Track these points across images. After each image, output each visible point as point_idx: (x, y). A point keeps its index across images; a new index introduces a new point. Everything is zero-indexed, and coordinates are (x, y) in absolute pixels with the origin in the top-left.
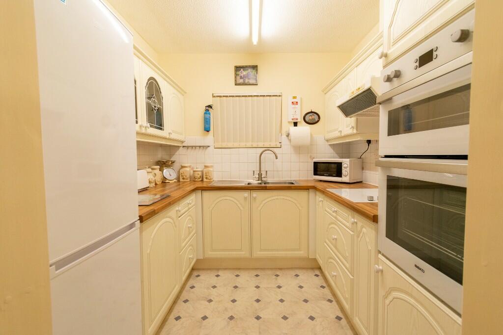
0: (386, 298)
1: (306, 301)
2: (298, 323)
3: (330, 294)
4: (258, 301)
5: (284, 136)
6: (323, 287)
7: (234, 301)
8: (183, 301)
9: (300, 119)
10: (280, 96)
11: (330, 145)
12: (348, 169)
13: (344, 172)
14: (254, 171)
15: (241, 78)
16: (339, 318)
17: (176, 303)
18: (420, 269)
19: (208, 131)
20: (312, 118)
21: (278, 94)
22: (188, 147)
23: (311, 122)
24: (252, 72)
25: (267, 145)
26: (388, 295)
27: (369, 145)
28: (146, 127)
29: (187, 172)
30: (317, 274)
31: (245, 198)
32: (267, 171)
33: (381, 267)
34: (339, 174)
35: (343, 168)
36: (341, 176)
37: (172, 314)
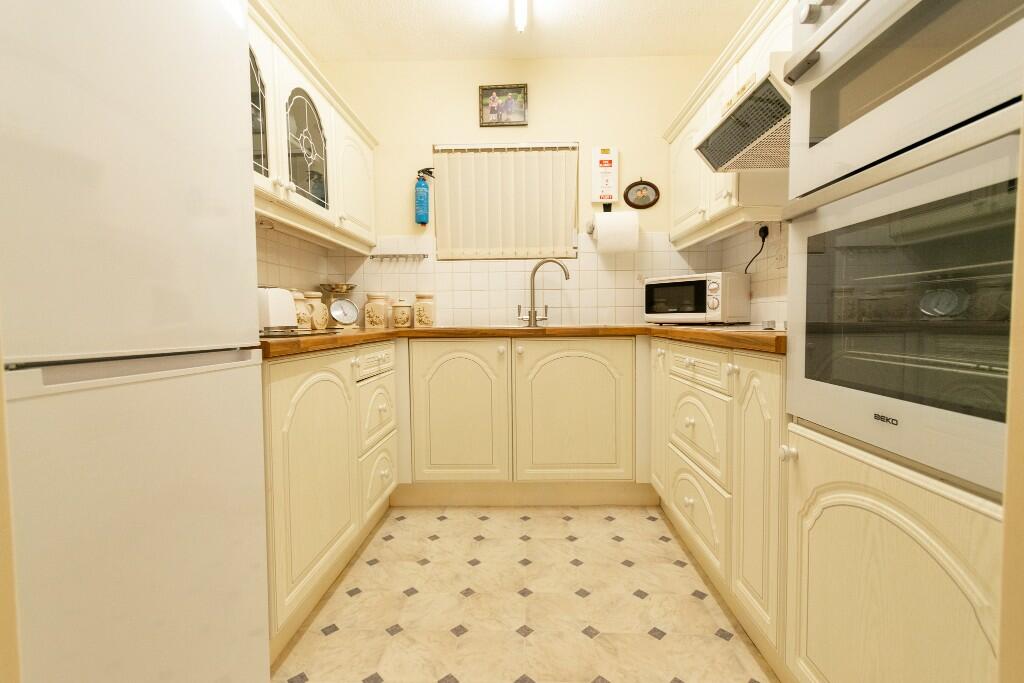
0: (806, 514)
1: (628, 563)
2: (612, 603)
3: (680, 550)
4: (526, 562)
5: (584, 234)
6: (666, 539)
7: (474, 563)
8: (368, 563)
9: (617, 198)
10: (574, 148)
11: (680, 252)
12: (719, 292)
13: (710, 300)
14: (519, 307)
15: (493, 111)
16: (699, 595)
17: (353, 564)
18: (888, 420)
19: (424, 224)
20: (643, 196)
21: (570, 145)
22: (383, 257)
23: (641, 204)
24: (516, 99)
25: (547, 253)
26: (809, 506)
27: (763, 241)
28: (287, 190)
29: (381, 308)
30: (653, 516)
31: (501, 354)
32: (546, 307)
33: (793, 450)
34: (700, 306)
35: (708, 292)
36: (703, 310)
37: (343, 583)
